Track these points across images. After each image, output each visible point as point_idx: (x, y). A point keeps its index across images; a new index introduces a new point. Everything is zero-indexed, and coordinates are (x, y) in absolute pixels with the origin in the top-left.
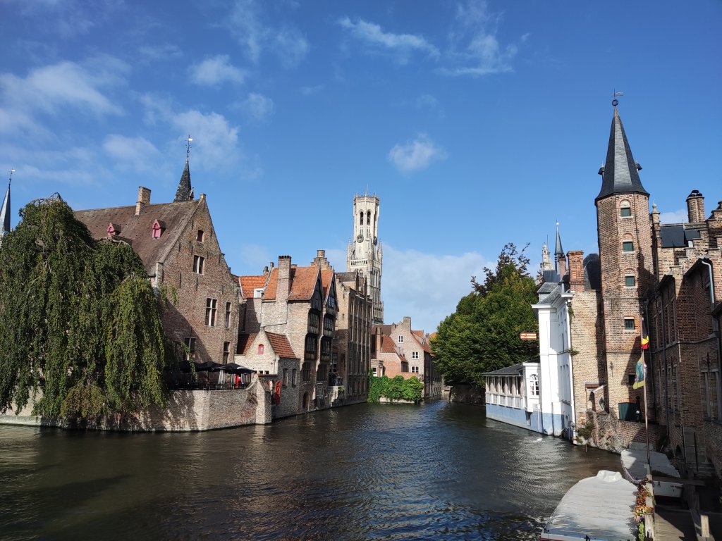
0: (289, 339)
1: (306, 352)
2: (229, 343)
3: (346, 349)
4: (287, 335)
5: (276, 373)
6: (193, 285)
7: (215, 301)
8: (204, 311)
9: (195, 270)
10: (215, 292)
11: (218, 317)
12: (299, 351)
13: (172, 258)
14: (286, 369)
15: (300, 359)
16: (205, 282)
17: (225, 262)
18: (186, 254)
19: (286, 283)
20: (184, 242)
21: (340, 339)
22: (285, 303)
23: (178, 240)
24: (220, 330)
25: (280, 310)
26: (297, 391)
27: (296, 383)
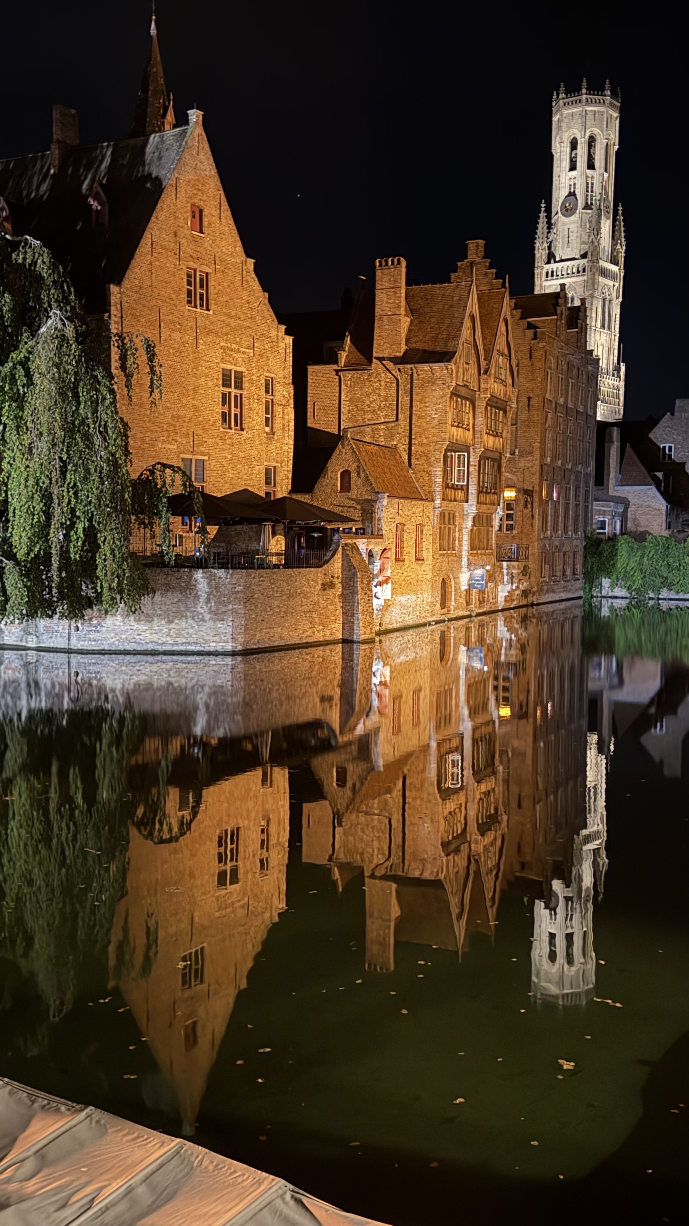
0: (404, 454)
1: (446, 486)
2: (275, 467)
3: (536, 479)
4: (401, 447)
6: (189, 338)
7: (239, 377)
8: (219, 399)
9: (190, 301)
10: (238, 351)
11: (248, 413)
12: (430, 484)
13: (139, 273)
14: (403, 525)
15: (431, 503)
16: (215, 329)
18: (169, 263)
20: (163, 237)
21: (520, 456)
24: (252, 440)
25: (383, 393)
26: (426, 570)
27: (424, 554)
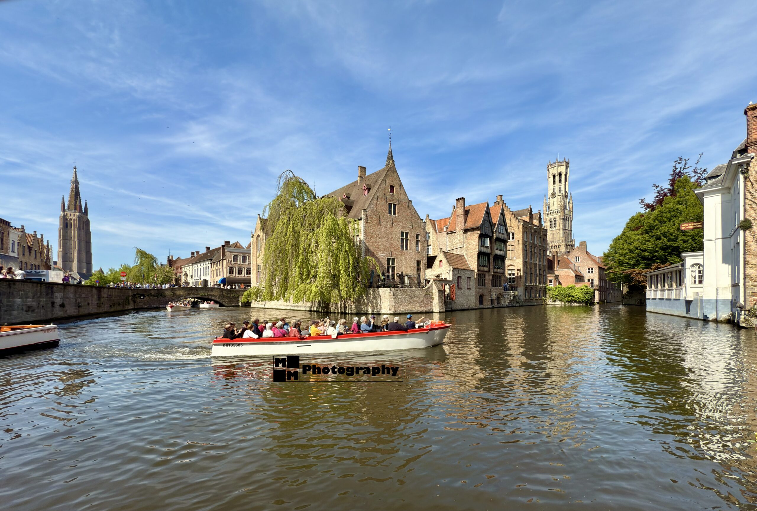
0: (465, 256)
1: (479, 265)
2: (420, 261)
3: (521, 266)
4: (464, 254)
5: (451, 279)
6: (389, 223)
7: (407, 234)
8: (400, 240)
9: (390, 213)
10: (407, 227)
11: (410, 244)
12: (473, 265)
13: (372, 205)
14: (461, 277)
15: (474, 271)
16: (398, 221)
17: (412, 206)
18: (383, 202)
19: (462, 219)
20: (380, 195)
22: (462, 232)
23: (376, 193)
24: (412, 253)
25: (459, 238)
26: (473, 292)
27: (471, 287)
